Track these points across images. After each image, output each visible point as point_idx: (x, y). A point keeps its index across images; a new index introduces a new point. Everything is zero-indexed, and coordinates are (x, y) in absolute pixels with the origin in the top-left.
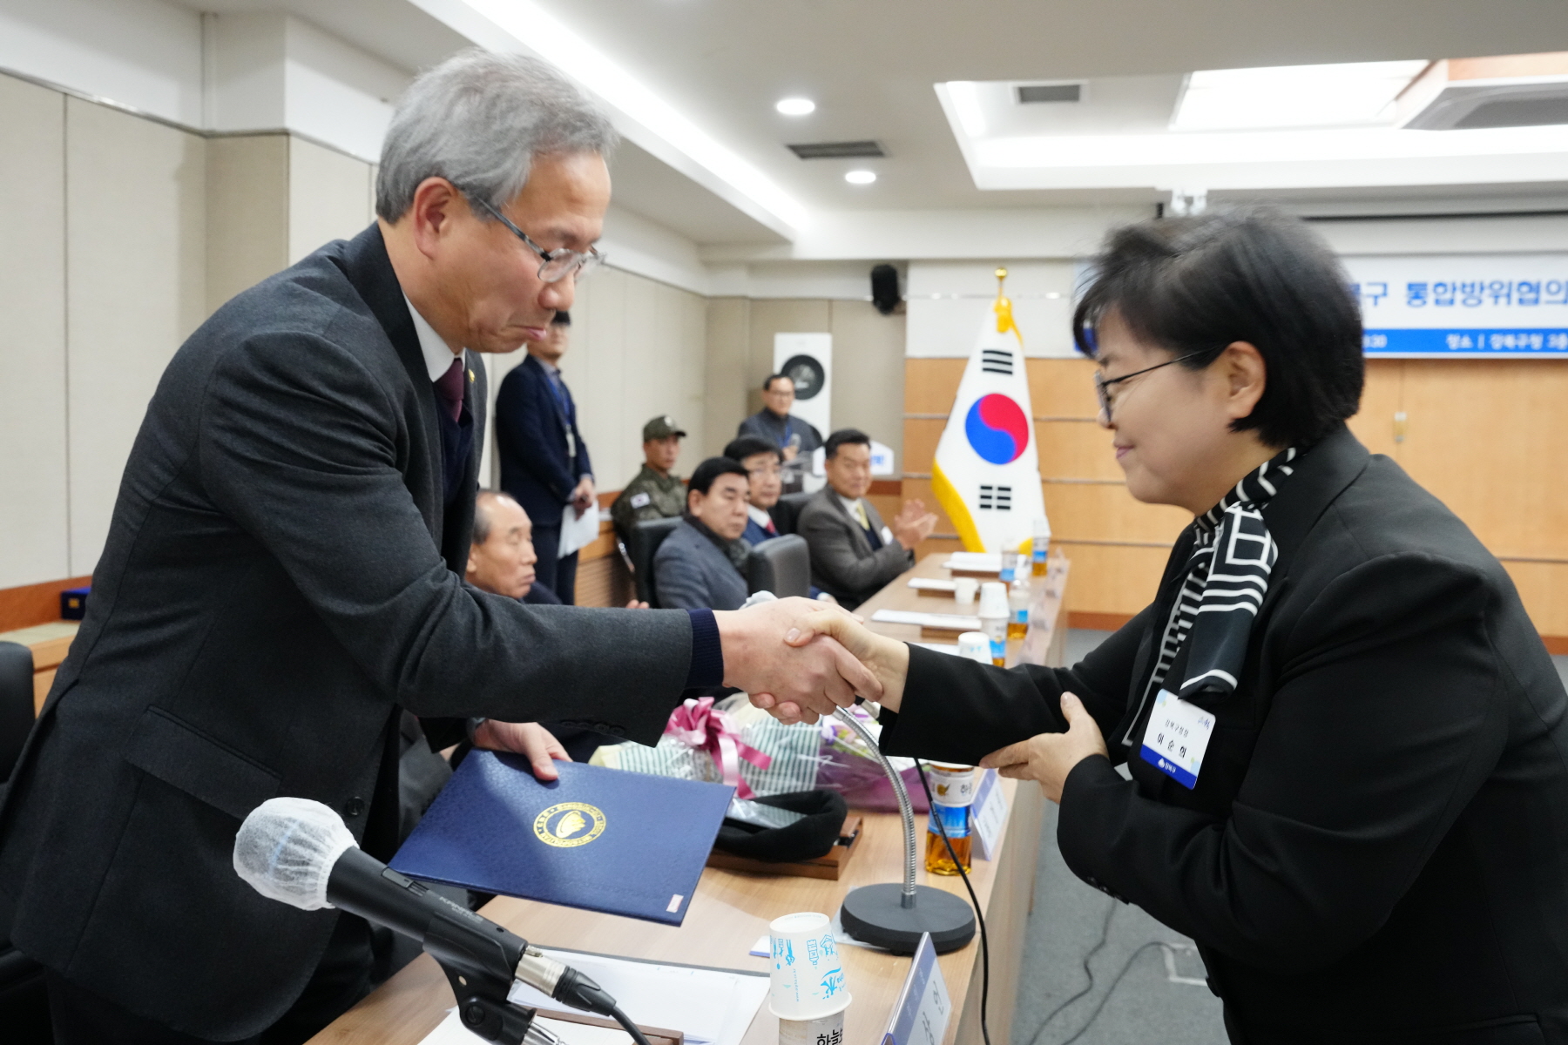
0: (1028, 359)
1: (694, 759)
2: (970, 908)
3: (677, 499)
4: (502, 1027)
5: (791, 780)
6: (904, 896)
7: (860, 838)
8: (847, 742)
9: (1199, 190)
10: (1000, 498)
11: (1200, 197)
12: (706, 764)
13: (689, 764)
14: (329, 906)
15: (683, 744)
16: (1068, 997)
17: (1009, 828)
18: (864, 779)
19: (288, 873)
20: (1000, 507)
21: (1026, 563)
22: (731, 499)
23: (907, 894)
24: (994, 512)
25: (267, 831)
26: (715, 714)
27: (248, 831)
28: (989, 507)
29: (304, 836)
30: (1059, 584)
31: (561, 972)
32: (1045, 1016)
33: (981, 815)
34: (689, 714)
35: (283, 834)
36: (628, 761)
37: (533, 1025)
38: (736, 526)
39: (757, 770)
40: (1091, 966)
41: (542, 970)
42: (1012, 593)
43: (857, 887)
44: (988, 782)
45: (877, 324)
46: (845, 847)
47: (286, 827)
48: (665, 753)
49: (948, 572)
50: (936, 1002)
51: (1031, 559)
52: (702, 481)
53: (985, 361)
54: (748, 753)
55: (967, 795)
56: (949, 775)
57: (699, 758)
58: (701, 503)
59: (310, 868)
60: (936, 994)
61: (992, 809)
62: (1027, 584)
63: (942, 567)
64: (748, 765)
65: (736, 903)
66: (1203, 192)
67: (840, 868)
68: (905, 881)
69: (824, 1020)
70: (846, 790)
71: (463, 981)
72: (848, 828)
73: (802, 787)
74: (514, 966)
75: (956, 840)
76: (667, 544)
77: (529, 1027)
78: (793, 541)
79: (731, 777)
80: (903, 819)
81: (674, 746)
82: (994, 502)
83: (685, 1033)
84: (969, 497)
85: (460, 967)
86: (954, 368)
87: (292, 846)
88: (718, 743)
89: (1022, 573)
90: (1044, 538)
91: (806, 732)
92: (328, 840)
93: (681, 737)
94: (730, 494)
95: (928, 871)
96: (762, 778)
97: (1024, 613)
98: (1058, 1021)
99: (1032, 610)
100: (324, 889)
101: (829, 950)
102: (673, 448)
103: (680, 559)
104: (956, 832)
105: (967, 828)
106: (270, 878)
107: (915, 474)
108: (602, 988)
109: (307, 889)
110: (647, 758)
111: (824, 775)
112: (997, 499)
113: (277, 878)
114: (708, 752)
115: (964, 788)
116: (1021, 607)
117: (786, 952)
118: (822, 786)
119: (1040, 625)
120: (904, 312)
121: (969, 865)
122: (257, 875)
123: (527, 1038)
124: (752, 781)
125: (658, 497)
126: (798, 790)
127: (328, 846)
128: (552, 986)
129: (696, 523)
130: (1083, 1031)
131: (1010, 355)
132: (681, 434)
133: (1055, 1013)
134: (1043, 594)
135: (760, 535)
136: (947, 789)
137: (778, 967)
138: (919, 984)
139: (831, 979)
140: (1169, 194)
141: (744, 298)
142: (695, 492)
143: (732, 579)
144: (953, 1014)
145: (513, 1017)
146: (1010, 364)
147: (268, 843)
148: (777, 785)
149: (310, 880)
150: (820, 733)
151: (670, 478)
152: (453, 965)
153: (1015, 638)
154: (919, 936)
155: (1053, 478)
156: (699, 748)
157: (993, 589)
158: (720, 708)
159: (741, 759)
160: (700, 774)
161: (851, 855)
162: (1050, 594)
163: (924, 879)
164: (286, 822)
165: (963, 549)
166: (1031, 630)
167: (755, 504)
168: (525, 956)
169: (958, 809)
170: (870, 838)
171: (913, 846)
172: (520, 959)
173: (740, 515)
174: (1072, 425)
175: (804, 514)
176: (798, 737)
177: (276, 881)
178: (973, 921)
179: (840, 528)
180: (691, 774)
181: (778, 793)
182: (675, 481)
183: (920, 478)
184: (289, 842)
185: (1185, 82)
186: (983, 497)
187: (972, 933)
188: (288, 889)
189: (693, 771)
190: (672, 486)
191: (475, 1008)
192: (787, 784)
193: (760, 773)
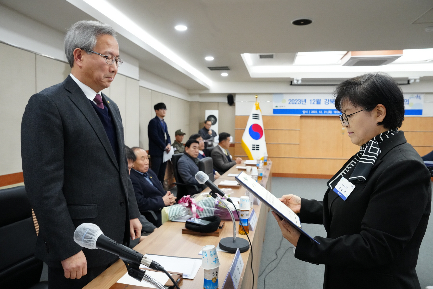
0: (263, 116)
1: (186, 209)
2: (248, 242)
3: (183, 149)
4: (137, 275)
5: (208, 214)
6: (233, 240)
7: (224, 227)
8: (221, 205)
9: (300, 78)
10: (257, 147)
11: (300, 80)
12: (189, 211)
13: (185, 211)
14: (96, 248)
15: (183, 206)
16: (272, 260)
17: (258, 223)
18: (225, 213)
19: (87, 241)
20: (257, 150)
21: (262, 162)
22: (195, 148)
23: (234, 239)
24: (255, 151)
25: (82, 231)
26: (190, 199)
27: (77, 231)
28: (254, 149)
29: (90, 232)
30: (270, 167)
31: (151, 262)
32: (267, 265)
33: (251, 221)
34: (185, 199)
35: (85, 232)
36: (171, 210)
37: (145, 274)
38: (196, 155)
39: (200, 212)
40: (277, 253)
41: (147, 261)
42: (259, 169)
43: (223, 238)
44: (253, 213)
45: (229, 108)
46: (220, 229)
47: (86, 230)
48: (179, 208)
49: (245, 165)
50: (240, 264)
51: (263, 161)
52: (188, 145)
53: (253, 116)
54: (198, 208)
55: (248, 216)
56: (244, 212)
57: (187, 209)
58: (188, 150)
59: (92, 240)
60: (240, 262)
61: (254, 219)
62: (262, 167)
63: (243, 163)
64: (198, 211)
65: (195, 243)
66: (301, 79)
67: (219, 234)
68: (234, 236)
69: (214, 269)
70: (221, 216)
71: (128, 265)
72: (221, 224)
73: (211, 215)
74: (140, 261)
75: (245, 227)
76: (180, 159)
77: (144, 275)
78: (209, 158)
79: (194, 213)
80: (233, 222)
81: (181, 206)
82: (255, 148)
83: (183, 273)
84: (250, 147)
85: (128, 262)
86: (246, 118)
87: (87, 235)
88: (191, 206)
89: (261, 165)
90: (266, 157)
91: (211, 203)
92: (96, 233)
93: (183, 204)
94: (195, 147)
95: (239, 234)
96: (202, 213)
97: (262, 174)
98: (270, 266)
99: (263, 173)
100: (95, 244)
101: (215, 253)
102: (182, 137)
103: (183, 163)
104: (245, 225)
105: (248, 224)
106: (82, 242)
107: (238, 142)
108: (161, 265)
109: (91, 244)
110: (175, 209)
111: (216, 212)
112: (256, 148)
113: (84, 242)
114: (189, 208)
115: (247, 215)
116: (260, 173)
117: (205, 254)
118: (215, 215)
119: (265, 177)
120: (235, 105)
121: (248, 232)
122: (79, 242)
123: (143, 277)
124: (199, 214)
125: (178, 148)
126: (210, 216)
127: (96, 234)
128: (149, 265)
129: (187, 154)
130: (275, 268)
131: (259, 115)
132: (185, 134)
133: (269, 264)
134: (266, 169)
135: (202, 157)
136: (243, 215)
137: (204, 258)
138: (236, 260)
139: (216, 260)
140: (293, 79)
141: (198, 102)
142: (187, 147)
143: (195, 167)
144: (244, 266)
145: (140, 272)
146: (259, 117)
147: (82, 234)
148: (205, 215)
149: (92, 242)
150: (215, 203)
151: (181, 144)
152: (126, 261)
153: (260, 180)
154: (236, 249)
155: (269, 143)
156: (187, 207)
157: (255, 168)
158: (192, 198)
159: (197, 209)
160: (187, 213)
161: (222, 231)
162: (268, 169)
163: (238, 236)
164: (86, 229)
165: (249, 159)
166: (263, 178)
167: (200, 150)
168: (143, 258)
169: (246, 220)
170: (226, 226)
171: (235, 228)
172: (142, 259)
173: (197, 152)
174: (272, 131)
175: (212, 152)
176: (210, 204)
177: (84, 243)
178: (249, 245)
179: (221, 155)
180: (185, 213)
181: (205, 217)
182: (182, 144)
183: (239, 143)
184: (87, 234)
185: (296, 54)
186: (253, 147)
187: (249, 248)
188: (87, 245)
189: (186, 212)
190: (182, 145)
191: (131, 271)
192: (207, 215)
193: (201, 212)
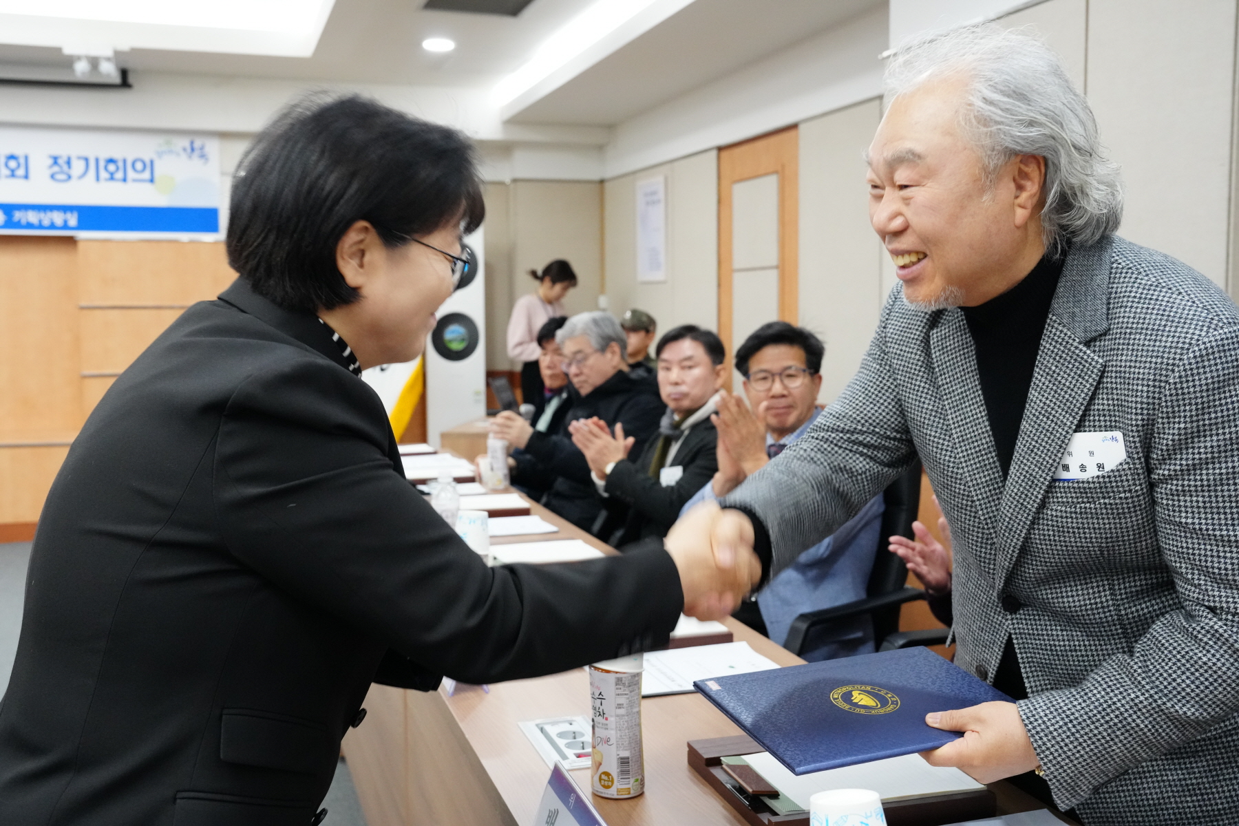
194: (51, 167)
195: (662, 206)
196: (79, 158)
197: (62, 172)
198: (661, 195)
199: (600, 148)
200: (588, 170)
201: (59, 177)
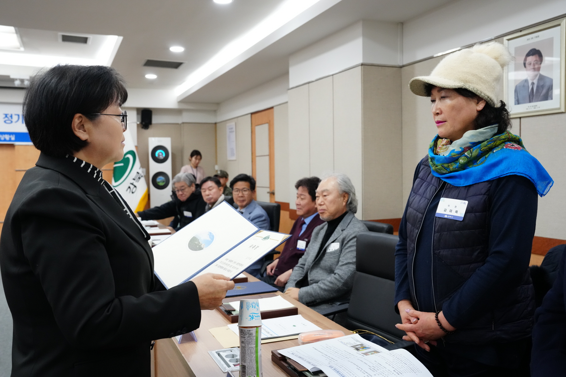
194: (4, 118)
195: (234, 133)
196: (16, 115)
197: (9, 120)
198: (234, 129)
199: (215, 111)
200: (210, 119)
201: (7, 122)
